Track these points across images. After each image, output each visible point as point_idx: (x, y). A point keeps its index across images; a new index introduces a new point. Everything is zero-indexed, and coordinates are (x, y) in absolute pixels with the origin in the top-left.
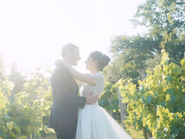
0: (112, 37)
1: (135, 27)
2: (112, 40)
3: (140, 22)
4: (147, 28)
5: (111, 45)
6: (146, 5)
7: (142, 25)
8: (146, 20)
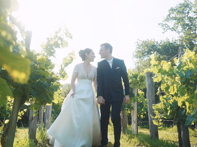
0: (138, 42)
1: (165, 32)
2: (138, 45)
3: (171, 27)
4: (178, 34)
5: (137, 50)
6: (179, 8)
7: (172, 31)
8: (177, 25)
